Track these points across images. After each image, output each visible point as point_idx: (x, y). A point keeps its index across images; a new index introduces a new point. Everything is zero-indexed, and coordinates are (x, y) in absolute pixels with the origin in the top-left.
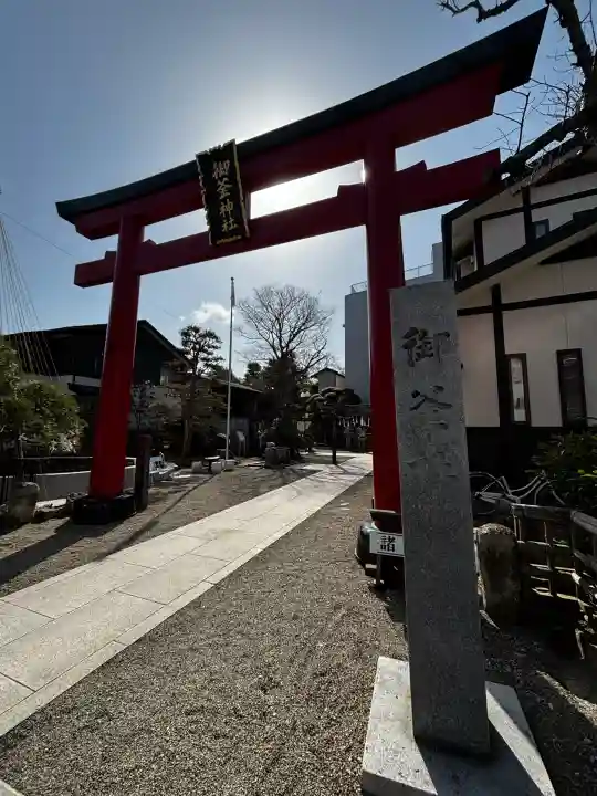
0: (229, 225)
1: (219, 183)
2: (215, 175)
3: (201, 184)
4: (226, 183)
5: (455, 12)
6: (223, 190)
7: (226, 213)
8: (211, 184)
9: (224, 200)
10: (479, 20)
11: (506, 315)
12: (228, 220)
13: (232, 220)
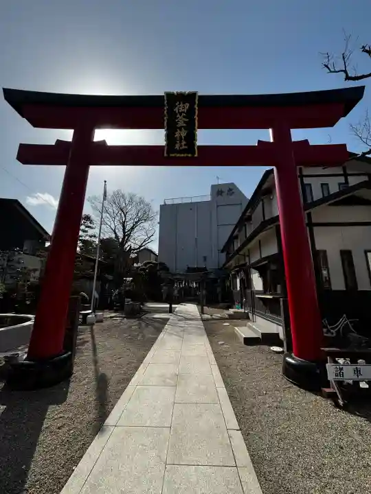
0: (181, 146)
1: (178, 116)
2: (176, 110)
3: (165, 112)
4: (184, 117)
5: (331, 72)
6: (181, 121)
7: (181, 137)
8: (172, 115)
9: (180, 128)
10: (346, 80)
11: (315, 229)
12: (181, 142)
13: (184, 143)
